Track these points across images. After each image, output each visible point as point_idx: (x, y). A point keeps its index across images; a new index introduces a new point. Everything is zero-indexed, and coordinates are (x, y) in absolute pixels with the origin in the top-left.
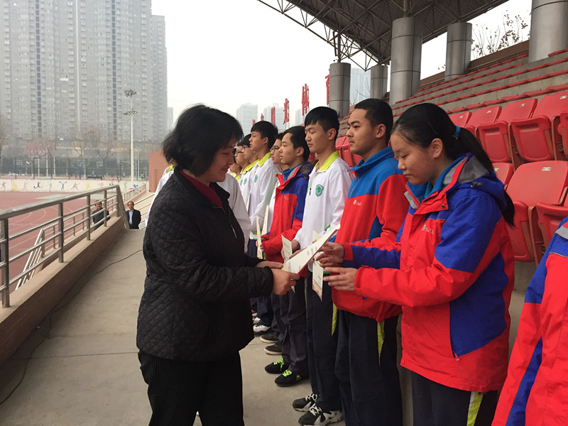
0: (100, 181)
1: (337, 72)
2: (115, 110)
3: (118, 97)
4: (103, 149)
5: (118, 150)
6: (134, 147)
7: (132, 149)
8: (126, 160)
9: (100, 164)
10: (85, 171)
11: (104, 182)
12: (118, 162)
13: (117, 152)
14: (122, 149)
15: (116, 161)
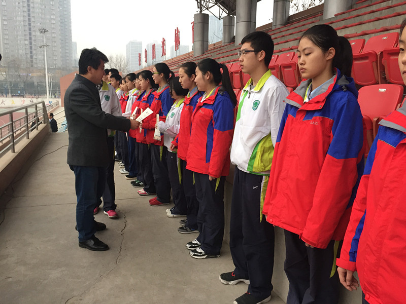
0: (22, 99)
1: (199, 20)
2: (31, 43)
3: (33, 33)
4: (23, 74)
5: (35, 74)
6: (48, 73)
7: (47, 74)
8: (41, 82)
9: (22, 85)
10: (10, 90)
11: (25, 99)
12: (36, 84)
13: (35, 76)
14: (39, 74)
15: (33, 83)
